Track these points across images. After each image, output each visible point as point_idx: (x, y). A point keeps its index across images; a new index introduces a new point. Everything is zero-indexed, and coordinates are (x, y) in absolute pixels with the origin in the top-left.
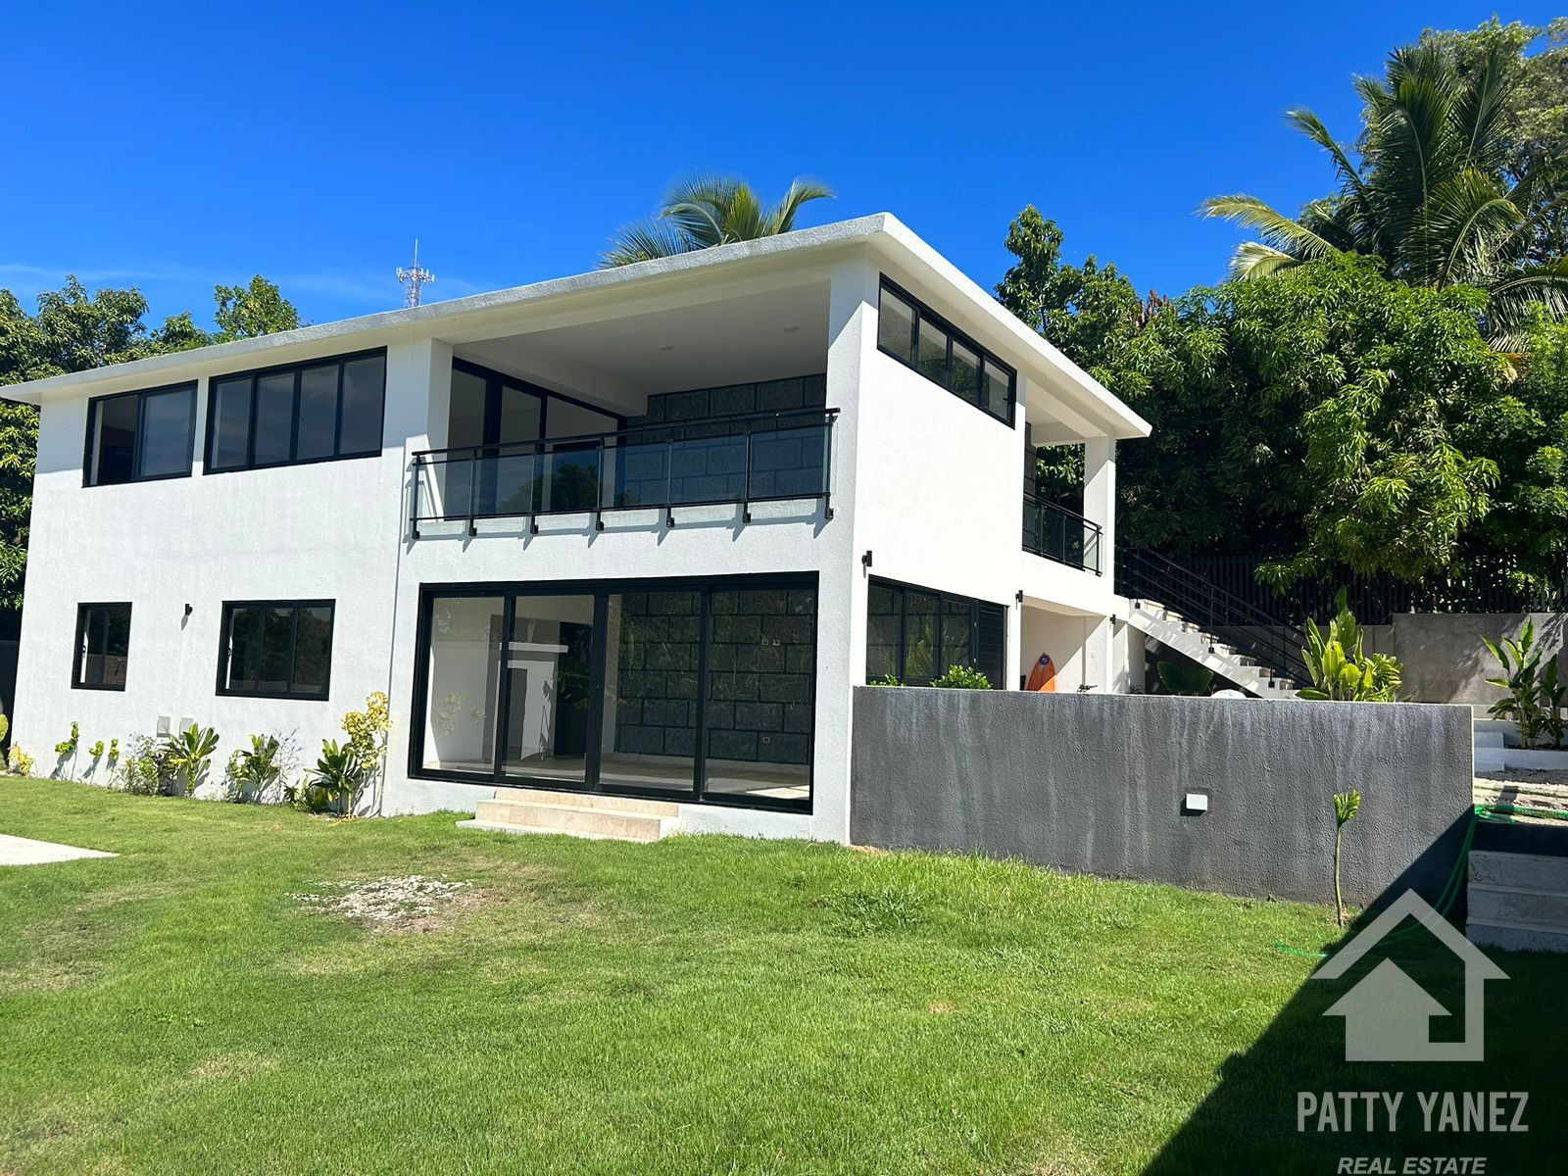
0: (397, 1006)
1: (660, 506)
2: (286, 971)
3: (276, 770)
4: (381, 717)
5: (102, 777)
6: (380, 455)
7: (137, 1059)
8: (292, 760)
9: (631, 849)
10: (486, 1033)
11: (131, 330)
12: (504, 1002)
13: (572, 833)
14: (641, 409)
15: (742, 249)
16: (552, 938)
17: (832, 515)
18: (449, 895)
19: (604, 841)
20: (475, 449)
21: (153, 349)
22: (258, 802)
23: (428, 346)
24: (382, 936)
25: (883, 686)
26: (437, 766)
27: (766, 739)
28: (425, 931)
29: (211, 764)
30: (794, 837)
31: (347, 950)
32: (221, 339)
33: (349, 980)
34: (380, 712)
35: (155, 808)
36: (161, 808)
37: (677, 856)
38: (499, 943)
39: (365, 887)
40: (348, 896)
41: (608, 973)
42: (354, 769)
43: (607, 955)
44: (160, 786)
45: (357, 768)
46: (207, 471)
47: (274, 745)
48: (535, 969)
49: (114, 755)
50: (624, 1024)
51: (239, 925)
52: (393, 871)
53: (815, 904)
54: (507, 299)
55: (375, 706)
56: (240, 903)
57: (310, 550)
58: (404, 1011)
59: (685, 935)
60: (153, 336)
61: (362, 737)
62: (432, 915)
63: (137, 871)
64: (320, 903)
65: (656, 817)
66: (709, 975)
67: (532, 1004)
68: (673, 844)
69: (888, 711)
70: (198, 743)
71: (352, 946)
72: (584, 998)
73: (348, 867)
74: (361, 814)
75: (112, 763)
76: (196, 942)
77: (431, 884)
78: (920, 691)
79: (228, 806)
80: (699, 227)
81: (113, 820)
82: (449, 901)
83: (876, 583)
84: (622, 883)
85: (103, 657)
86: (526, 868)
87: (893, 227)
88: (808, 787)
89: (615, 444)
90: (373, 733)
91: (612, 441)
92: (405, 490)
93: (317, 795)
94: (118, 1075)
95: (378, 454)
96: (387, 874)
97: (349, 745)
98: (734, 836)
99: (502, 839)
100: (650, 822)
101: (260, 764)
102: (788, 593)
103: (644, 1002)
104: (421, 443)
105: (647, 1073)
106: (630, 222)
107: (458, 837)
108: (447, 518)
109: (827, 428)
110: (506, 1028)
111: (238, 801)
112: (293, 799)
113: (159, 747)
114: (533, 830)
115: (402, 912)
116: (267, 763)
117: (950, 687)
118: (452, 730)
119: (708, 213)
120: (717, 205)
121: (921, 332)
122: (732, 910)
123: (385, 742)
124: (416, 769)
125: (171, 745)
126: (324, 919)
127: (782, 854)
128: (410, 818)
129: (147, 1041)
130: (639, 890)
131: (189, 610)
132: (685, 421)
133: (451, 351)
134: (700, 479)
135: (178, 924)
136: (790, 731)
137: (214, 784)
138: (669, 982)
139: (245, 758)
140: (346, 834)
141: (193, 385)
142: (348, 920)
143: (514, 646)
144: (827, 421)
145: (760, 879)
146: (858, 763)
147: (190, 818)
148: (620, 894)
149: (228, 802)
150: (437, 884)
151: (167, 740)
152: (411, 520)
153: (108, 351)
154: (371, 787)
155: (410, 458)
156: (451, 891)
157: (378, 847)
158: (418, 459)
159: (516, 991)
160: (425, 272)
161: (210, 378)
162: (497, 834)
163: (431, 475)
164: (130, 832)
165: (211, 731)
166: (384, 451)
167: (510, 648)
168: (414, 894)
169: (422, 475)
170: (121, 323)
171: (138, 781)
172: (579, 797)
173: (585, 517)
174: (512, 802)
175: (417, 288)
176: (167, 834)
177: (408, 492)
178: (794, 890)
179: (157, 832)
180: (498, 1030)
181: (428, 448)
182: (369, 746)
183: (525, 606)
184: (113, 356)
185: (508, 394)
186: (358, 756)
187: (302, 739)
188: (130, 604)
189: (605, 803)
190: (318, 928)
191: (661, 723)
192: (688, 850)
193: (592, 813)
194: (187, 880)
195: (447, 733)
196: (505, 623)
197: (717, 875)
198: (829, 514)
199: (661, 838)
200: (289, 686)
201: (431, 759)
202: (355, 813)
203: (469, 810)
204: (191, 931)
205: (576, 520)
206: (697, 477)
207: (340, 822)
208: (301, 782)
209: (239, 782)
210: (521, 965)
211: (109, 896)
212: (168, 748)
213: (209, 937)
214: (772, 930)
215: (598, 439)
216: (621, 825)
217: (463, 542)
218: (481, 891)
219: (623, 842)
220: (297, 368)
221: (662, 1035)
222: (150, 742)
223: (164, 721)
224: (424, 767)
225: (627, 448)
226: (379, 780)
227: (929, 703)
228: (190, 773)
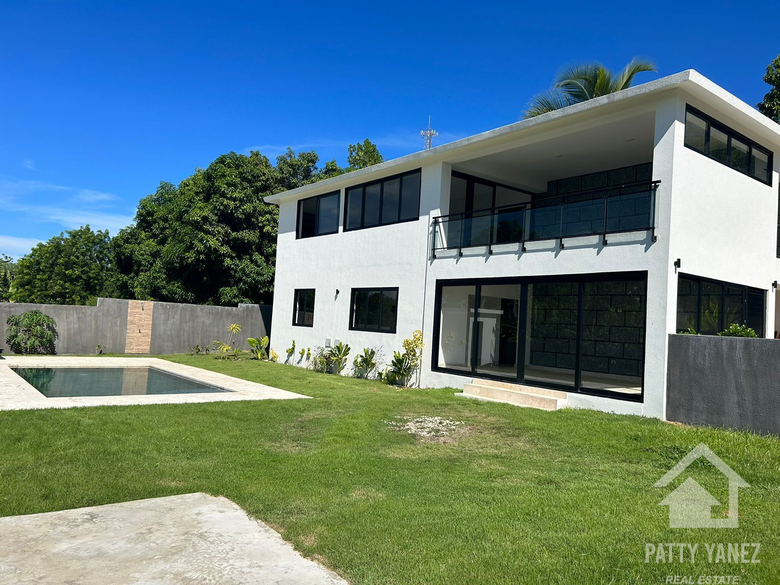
0: (435, 477)
1: (556, 238)
2: (385, 455)
3: (374, 365)
4: (419, 342)
5: (304, 364)
6: (418, 220)
7: (327, 486)
8: (381, 360)
9: (542, 413)
10: (478, 494)
11: (312, 169)
12: (484, 481)
13: (511, 403)
14: (544, 189)
15: (603, 100)
16: (505, 453)
17: (656, 239)
18: (454, 427)
19: (527, 408)
20: (462, 214)
21: (320, 177)
22: (366, 378)
23: (440, 165)
24: (425, 444)
25: (686, 334)
26: (444, 366)
27: (613, 362)
28: (444, 443)
29: (347, 360)
30: (632, 414)
31: (410, 449)
32: (348, 171)
33: (412, 462)
34: (419, 339)
35: (325, 378)
36: (328, 379)
37: (567, 419)
38: (480, 452)
39: (415, 420)
40: (408, 423)
41: (536, 473)
42: (407, 365)
43: (533, 464)
44: (327, 369)
45: (409, 365)
46: (345, 230)
47: (373, 353)
48: (498, 467)
49: (309, 355)
50: (547, 499)
51: (363, 432)
52: (427, 414)
53: (647, 450)
54: (478, 139)
55: (417, 337)
56: (363, 422)
57: (388, 264)
58: (438, 479)
59: (574, 459)
60: (320, 171)
61: (411, 350)
62: (447, 436)
63: (321, 405)
64: (396, 425)
65: (556, 398)
66: (589, 480)
67: (498, 483)
68: (565, 413)
69: (690, 348)
70: (342, 350)
71: (412, 447)
72: (524, 484)
73: (407, 410)
74: (411, 386)
75: (308, 358)
76: (347, 438)
77: (445, 421)
78: (711, 338)
79: (354, 379)
80: (574, 91)
81: (310, 382)
82: (454, 430)
83: (682, 277)
84: (538, 429)
85: (304, 313)
86: (489, 418)
87: (695, 77)
88: (640, 389)
89: (530, 208)
90: (416, 349)
91: (529, 206)
92: (429, 236)
93: (391, 376)
94: (321, 492)
95: (417, 219)
96: (425, 415)
97: (405, 354)
98: (598, 411)
99: (476, 403)
100: (551, 401)
101: (367, 361)
102: (626, 283)
103: (556, 490)
104: (436, 213)
105: (561, 525)
106: (538, 94)
107: (455, 400)
108: (448, 248)
109: (653, 192)
110: (487, 493)
111: (358, 377)
112: (381, 378)
113: (326, 352)
114: (492, 400)
115: (433, 433)
116: (370, 361)
117: (730, 336)
118: (451, 349)
119: (581, 84)
120: (585, 79)
121: (711, 135)
122: (600, 449)
123: (421, 354)
124: (435, 367)
125: (331, 351)
126: (399, 433)
127: (626, 422)
128: (433, 390)
129: (331, 478)
130: (548, 434)
131: (338, 292)
132: (568, 194)
133: (451, 168)
134: (576, 223)
135: (339, 429)
136: (627, 358)
137: (348, 370)
138: (568, 481)
139: (361, 358)
140: (405, 395)
141: (338, 192)
142: (409, 434)
143: (481, 311)
144: (653, 188)
145: (614, 434)
146: (671, 377)
147: (340, 384)
148: (538, 435)
149: (354, 377)
150: (448, 422)
151: (330, 349)
152: (432, 249)
153: (303, 180)
154: (415, 374)
155: (432, 220)
156: (455, 426)
157: (419, 402)
158: (436, 220)
159: (489, 476)
160: (433, 131)
161: (346, 188)
162: (474, 401)
163: (441, 228)
164: (316, 388)
165: (347, 345)
166: (420, 217)
167: (478, 312)
168: (438, 425)
169: (437, 228)
170: (308, 167)
171: (318, 367)
172: (514, 385)
173: (517, 245)
174: (481, 386)
175: (430, 140)
176: (331, 390)
177: (431, 236)
178: (635, 442)
179: (327, 389)
180: (483, 494)
181: (440, 215)
182: (414, 355)
183: (485, 290)
184: (305, 181)
185: (477, 186)
186: (409, 359)
187: (384, 350)
188: (314, 290)
189: (528, 389)
190: (397, 437)
191: (554, 351)
192: (573, 416)
193: (521, 394)
194: (341, 410)
195: (449, 351)
196: (476, 299)
197: (590, 430)
198: (654, 239)
199: (557, 409)
200: (379, 327)
201: (442, 363)
202: (408, 386)
203: (460, 388)
204: (344, 433)
205: (512, 246)
206: (574, 222)
207: (402, 389)
208: (385, 370)
209: (358, 369)
210: (491, 464)
211: (310, 415)
212: (330, 352)
213: (352, 436)
214: (625, 461)
215: (524, 205)
216: (536, 401)
217: (456, 259)
218: (469, 427)
219: (537, 409)
220: (381, 181)
221: (567, 507)
222: (323, 350)
223: (328, 341)
224: (439, 366)
225: (536, 209)
226: (418, 371)
227: (717, 345)
228: (339, 364)
